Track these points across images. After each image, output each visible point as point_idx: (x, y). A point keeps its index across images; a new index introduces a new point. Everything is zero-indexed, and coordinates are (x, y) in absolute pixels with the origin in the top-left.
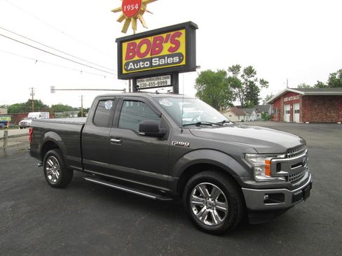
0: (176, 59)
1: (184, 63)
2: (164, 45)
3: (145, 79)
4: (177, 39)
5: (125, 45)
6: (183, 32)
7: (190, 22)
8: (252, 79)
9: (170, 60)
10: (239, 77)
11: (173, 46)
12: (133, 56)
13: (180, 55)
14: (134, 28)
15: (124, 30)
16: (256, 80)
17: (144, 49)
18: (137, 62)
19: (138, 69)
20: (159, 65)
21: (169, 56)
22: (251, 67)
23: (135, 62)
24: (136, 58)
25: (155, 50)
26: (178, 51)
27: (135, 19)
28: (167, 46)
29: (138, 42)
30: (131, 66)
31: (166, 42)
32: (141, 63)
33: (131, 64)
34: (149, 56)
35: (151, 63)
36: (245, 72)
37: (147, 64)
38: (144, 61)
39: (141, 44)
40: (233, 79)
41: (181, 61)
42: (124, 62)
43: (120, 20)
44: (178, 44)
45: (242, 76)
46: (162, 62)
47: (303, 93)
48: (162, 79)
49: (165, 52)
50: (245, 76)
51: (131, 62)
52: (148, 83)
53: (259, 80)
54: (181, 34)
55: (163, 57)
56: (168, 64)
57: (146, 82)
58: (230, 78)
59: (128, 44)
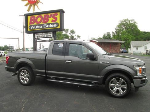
0: (55, 25)
1: (59, 27)
2: (49, 18)
3: (40, 34)
4: (55, 16)
5: (29, 18)
6: (59, 13)
7: (62, 10)
8: (74, 35)
9: (52, 26)
10: (68, 34)
11: (54, 19)
12: (34, 23)
13: (57, 24)
14: (34, 10)
15: (28, 10)
16: (76, 36)
17: (39, 20)
18: (35, 26)
19: (36, 29)
20: (47, 28)
21: (52, 24)
22: (73, 30)
23: (34, 26)
24: (35, 24)
25: (45, 20)
26: (56, 22)
27: (34, 5)
28: (51, 19)
29: (36, 16)
30: (32, 27)
31: (50, 17)
32: (38, 26)
33: (32, 26)
34: (42, 23)
35: (43, 26)
36: (71, 32)
37: (41, 27)
38: (39, 25)
39: (37, 17)
40: (66, 35)
41: (57, 26)
42: (29, 25)
43: (26, 5)
44: (56, 19)
45: (70, 34)
46: (49, 26)
47: (97, 41)
48: (48, 34)
49: (50, 22)
50: (71, 34)
51: (32, 25)
52: (41, 36)
53: (76, 35)
54: (58, 14)
55: (49, 24)
56: (51, 27)
57: (40, 35)
58: (64, 34)
59: (31, 17)
